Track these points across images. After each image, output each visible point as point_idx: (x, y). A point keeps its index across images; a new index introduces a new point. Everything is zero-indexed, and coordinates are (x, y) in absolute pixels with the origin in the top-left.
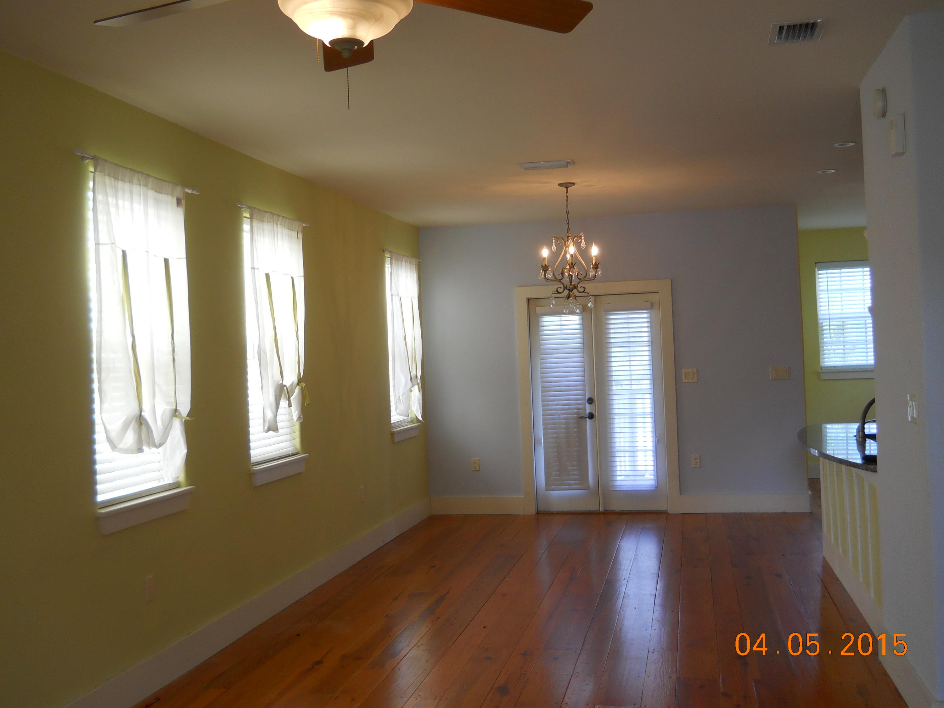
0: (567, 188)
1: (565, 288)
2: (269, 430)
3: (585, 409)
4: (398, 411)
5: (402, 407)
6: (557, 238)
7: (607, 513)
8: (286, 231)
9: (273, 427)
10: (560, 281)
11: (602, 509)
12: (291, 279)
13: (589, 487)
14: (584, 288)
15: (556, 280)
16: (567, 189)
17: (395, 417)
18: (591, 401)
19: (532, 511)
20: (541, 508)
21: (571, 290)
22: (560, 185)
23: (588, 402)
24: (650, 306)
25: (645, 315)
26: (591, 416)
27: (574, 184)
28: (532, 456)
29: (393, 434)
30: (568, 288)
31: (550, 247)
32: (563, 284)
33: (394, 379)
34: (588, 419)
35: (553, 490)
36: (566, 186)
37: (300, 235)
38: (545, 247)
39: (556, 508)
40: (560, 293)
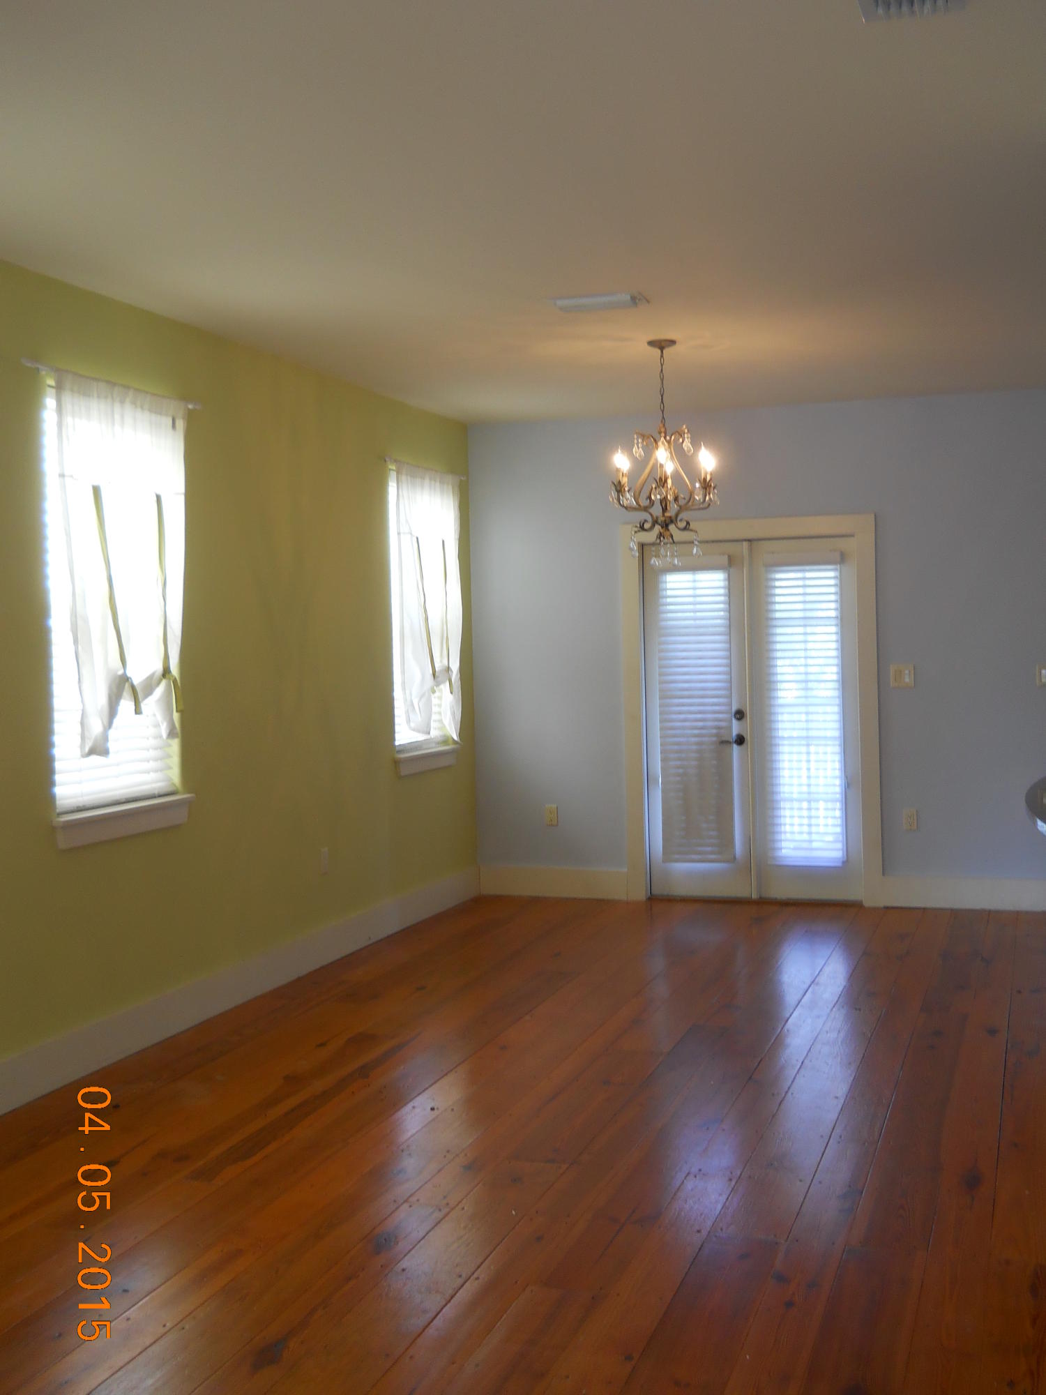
0: (662, 349)
1: (655, 522)
2: (92, 752)
3: (730, 728)
4: (412, 725)
5: (417, 719)
6: (643, 436)
7: (762, 902)
8: (144, 417)
9: (99, 749)
10: (646, 509)
11: (754, 896)
12: (155, 499)
13: (735, 858)
14: (688, 523)
15: (639, 508)
16: (662, 352)
17: (405, 734)
18: (740, 715)
19: (640, 894)
20: (656, 891)
21: (665, 526)
22: (651, 343)
23: (735, 717)
24: (840, 559)
25: (832, 574)
26: (740, 740)
27: (673, 342)
28: (643, 804)
29: (397, 763)
30: (659, 521)
31: (628, 449)
32: (651, 515)
33: (403, 672)
34: (735, 746)
35: (677, 861)
36: (661, 345)
37: (180, 424)
38: (619, 450)
39: (681, 890)
40: (646, 530)
